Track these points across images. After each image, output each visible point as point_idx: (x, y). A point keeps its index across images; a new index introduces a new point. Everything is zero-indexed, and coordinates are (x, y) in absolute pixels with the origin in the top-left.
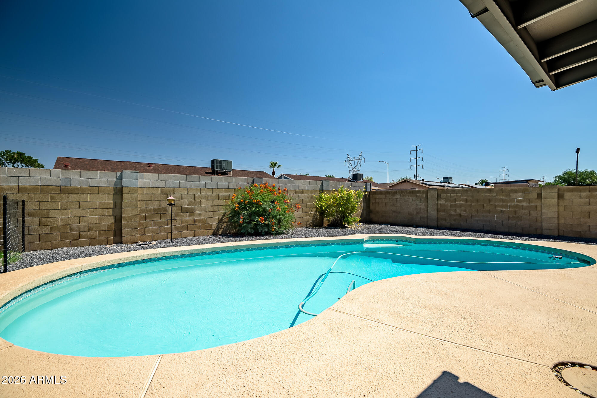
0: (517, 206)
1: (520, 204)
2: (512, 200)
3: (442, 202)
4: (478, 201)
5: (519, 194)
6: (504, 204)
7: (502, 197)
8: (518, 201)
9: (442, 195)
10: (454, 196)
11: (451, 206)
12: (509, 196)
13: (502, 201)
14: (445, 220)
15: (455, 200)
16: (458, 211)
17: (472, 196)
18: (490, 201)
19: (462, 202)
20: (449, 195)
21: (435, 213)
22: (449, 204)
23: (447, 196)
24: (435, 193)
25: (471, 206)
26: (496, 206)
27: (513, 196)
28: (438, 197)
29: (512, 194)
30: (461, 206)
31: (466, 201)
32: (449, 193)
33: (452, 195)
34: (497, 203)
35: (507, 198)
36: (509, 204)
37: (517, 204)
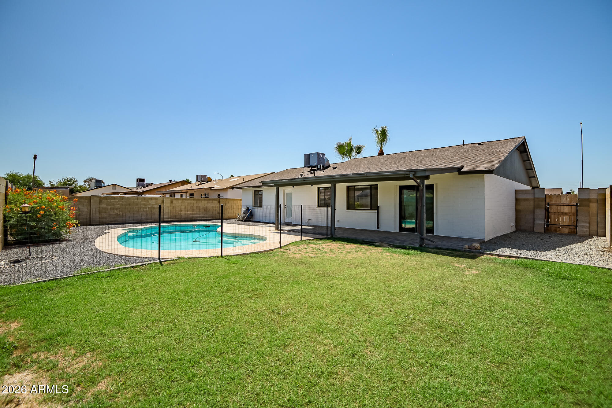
0: (151, 208)
1: (153, 206)
2: (149, 204)
3: (103, 206)
4: (129, 205)
5: (153, 201)
6: (145, 206)
7: (144, 203)
8: (153, 205)
9: (103, 201)
10: (113, 201)
11: (111, 209)
12: (148, 202)
13: (144, 204)
14: (105, 218)
15: (114, 205)
16: (116, 211)
17: (126, 202)
18: (137, 204)
19: (119, 206)
20: (109, 201)
21: (97, 214)
22: (109, 207)
23: (107, 201)
24: (98, 199)
25: (125, 208)
26: (141, 208)
27: (151, 202)
28: (101, 202)
29: (149, 201)
30: (118, 208)
31: (122, 205)
32: (109, 200)
33: (112, 201)
34: (142, 206)
35: (147, 203)
36: (148, 206)
37: (152, 206)
